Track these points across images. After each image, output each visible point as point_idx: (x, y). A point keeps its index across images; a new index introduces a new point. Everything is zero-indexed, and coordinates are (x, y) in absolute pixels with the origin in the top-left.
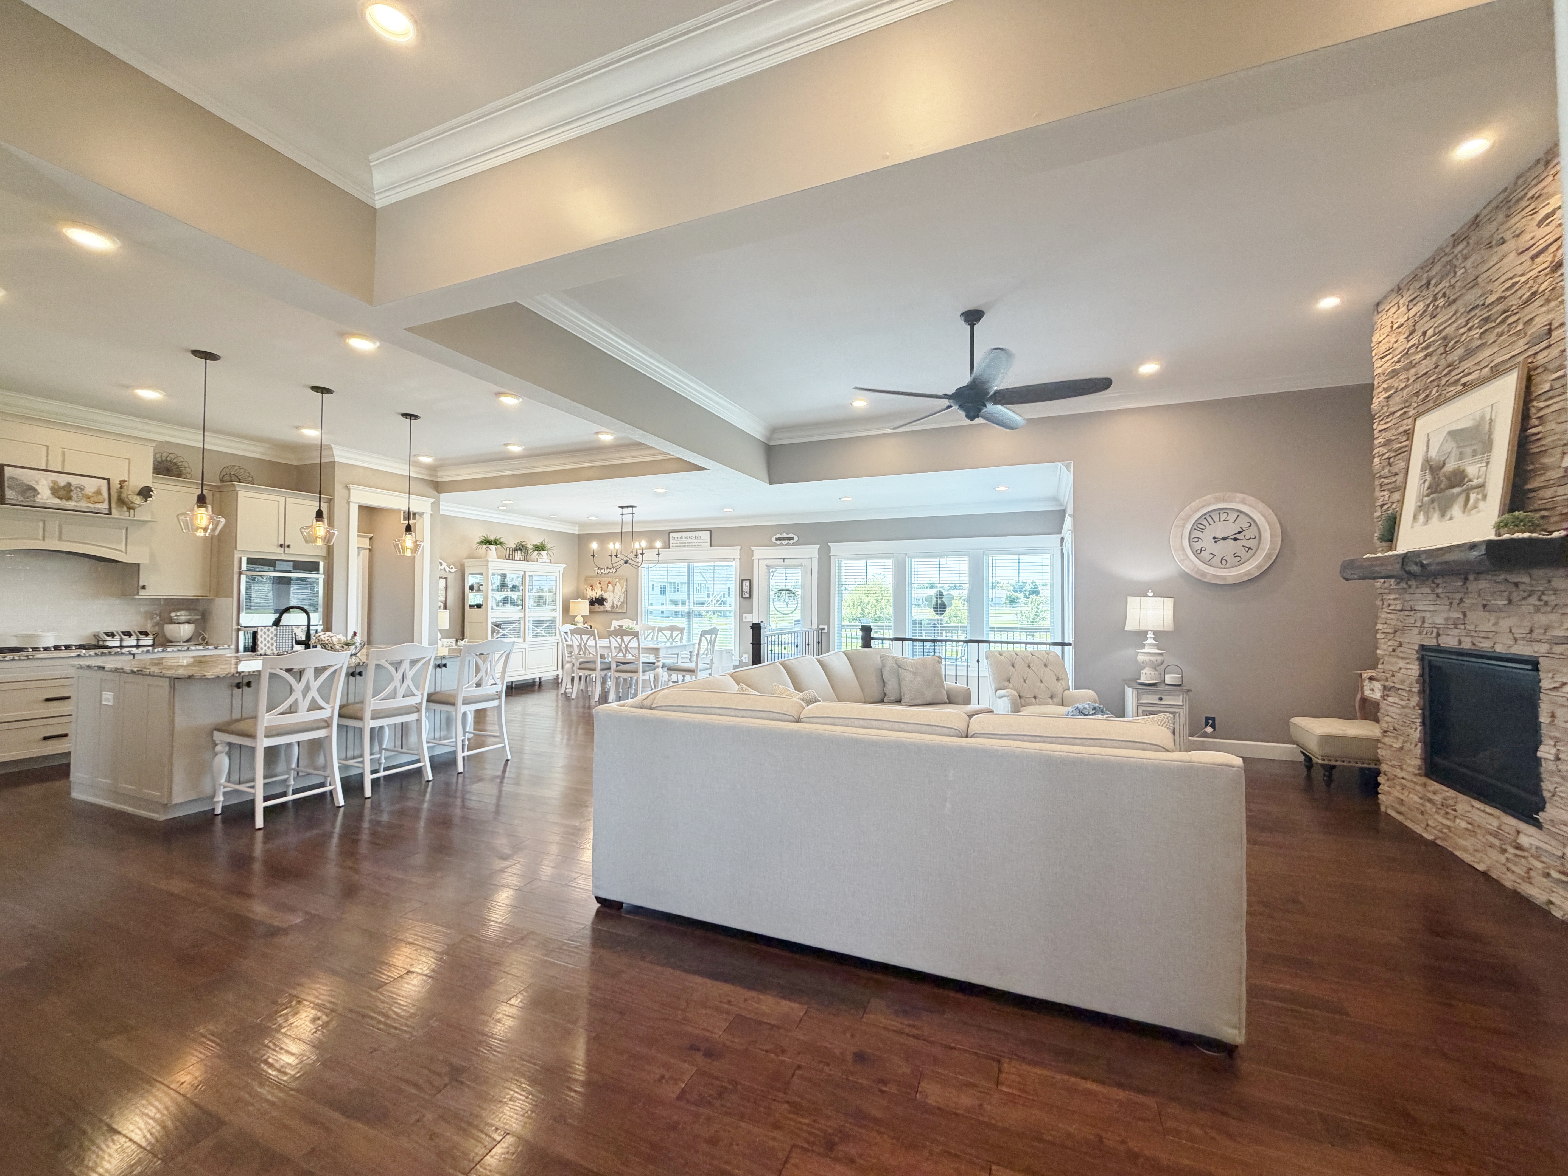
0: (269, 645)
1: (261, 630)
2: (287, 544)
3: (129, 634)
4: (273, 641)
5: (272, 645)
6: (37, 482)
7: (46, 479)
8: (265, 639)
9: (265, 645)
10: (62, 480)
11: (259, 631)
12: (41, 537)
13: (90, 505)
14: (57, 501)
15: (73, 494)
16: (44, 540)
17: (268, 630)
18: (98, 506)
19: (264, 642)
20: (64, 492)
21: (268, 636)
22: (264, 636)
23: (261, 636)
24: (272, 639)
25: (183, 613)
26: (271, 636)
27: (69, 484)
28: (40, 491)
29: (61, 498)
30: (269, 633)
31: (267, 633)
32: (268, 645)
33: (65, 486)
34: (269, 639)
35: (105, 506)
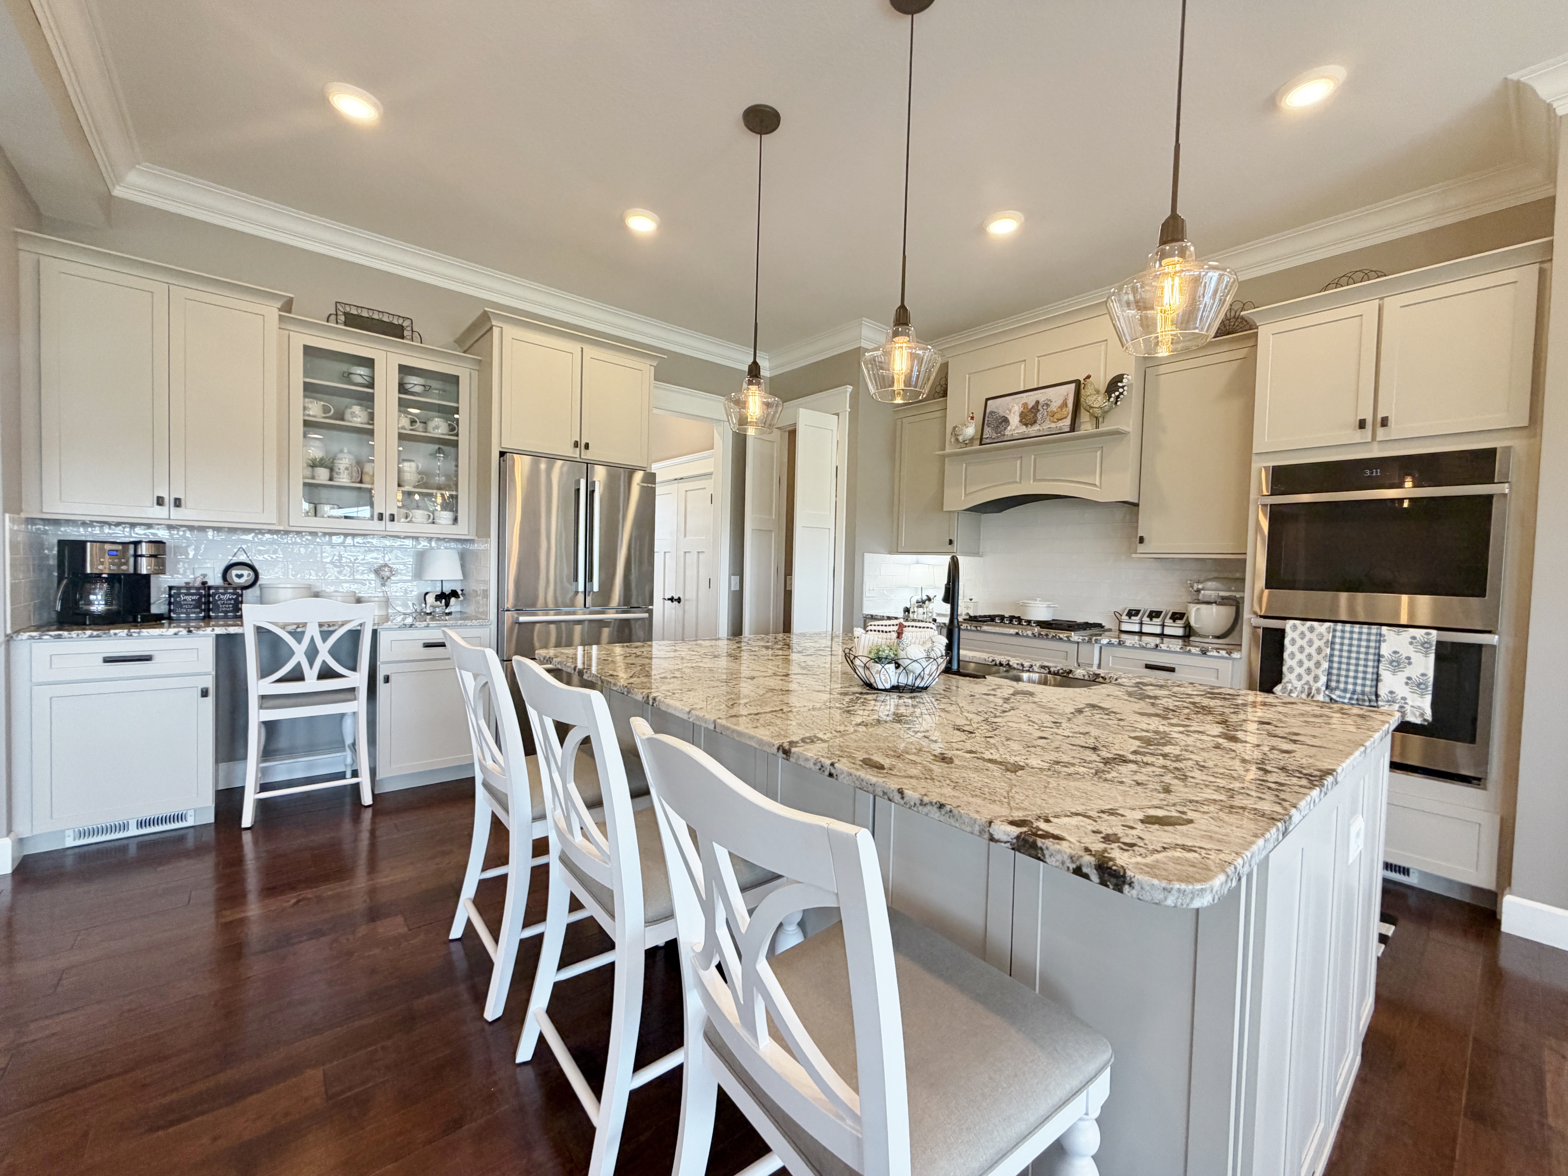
0: (1311, 664)
1: (1295, 628)
2: (1380, 416)
3: (1154, 615)
4: (1320, 658)
5: (1318, 664)
6: (1010, 411)
7: (1017, 404)
8: (1302, 649)
9: (1301, 664)
10: (1030, 399)
11: (1288, 630)
12: (1018, 480)
13: (1053, 425)
14: (1023, 429)
15: (1039, 416)
16: (1020, 482)
17: (1312, 629)
18: (1061, 424)
19: (1299, 656)
20: (1029, 416)
21: (1310, 643)
22: (1300, 642)
23: (1293, 642)
24: (1319, 651)
25: (1210, 584)
26: (1317, 643)
27: (1037, 402)
28: (1011, 421)
29: (1026, 425)
30: (1313, 636)
31: (1308, 635)
32: (1307, 664)
33: (1033, 407)
34: (1312, 651)
35: (1068, 422)
